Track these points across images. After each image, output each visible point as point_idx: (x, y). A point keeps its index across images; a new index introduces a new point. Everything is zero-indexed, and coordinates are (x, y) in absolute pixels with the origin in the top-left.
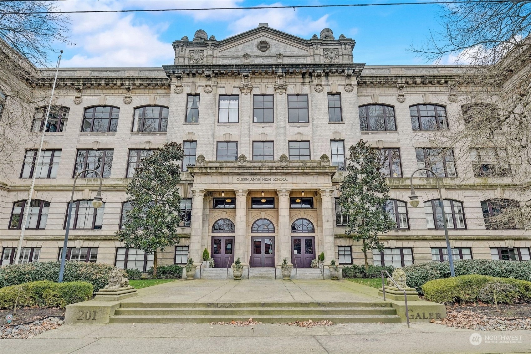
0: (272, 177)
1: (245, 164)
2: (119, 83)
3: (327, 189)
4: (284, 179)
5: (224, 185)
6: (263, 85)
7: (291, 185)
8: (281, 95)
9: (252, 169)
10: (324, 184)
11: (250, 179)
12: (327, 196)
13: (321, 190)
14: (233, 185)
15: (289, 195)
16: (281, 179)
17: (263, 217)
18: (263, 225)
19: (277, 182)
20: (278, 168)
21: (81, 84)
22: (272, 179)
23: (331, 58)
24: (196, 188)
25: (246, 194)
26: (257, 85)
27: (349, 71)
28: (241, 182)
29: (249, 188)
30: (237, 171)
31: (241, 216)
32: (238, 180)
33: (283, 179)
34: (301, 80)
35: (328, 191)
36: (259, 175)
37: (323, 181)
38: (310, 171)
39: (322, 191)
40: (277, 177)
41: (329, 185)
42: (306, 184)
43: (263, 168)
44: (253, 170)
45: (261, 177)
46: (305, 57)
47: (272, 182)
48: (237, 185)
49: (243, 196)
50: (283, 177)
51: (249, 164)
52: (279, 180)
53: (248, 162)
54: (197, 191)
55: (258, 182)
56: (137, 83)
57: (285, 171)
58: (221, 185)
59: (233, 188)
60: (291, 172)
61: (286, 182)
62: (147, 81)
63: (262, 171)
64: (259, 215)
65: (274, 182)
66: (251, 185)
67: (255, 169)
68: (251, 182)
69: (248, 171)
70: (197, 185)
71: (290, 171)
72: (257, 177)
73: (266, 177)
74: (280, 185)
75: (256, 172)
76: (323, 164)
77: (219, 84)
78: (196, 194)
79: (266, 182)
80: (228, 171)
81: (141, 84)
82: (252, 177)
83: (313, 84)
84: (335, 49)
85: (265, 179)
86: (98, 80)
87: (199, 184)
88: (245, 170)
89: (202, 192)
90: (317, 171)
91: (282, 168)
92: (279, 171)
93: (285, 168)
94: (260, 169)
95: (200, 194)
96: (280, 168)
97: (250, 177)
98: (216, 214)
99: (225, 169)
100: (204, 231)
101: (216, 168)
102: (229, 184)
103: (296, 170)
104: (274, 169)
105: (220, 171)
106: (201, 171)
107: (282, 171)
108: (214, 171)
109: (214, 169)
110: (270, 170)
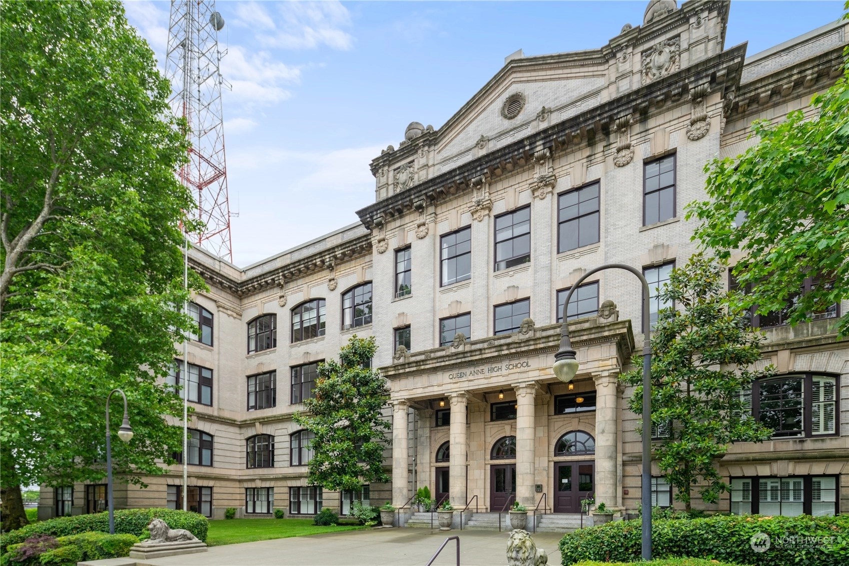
0: (504, 364)
1: (461, 349)
2: (318, 261)
3: (609, 369)
4: (525, 365)
5: (430, 389)
6: (511, 191)
7: (537, 373)
8: (543, 201)
9: (469, 355)
10: (601, 362)
11: (468, 373)
12: (605, 384)
13: (593, 374)
14: (444, 387)
15: (533, 392)
16: (519, 365)
17: (508, 434)
19: (512, 371)
20: (511, 347)
21: (281, 277)
22: (504, 368)
23: (660, 68)
24: (394, 398)
26: (500, 196)
27: (701, 82)
28: (454, 380)
29: (468, 389)
30: (447, 363)
31: (456, 436)
32: (451, 377)
33: (522, 365)
34: (587, 152)
35: (607, 373)
36: (483, 364)
37: (598, 356)
39: (596, 376)
40: (512, 363)
41: (609, 362)
43: (487, 351)
44: (471, 356)
45: (486, 368)
46: (597, 93)
47: (504, 372)
48: (449, 386)
49: (459, 404)
50: (522, 360)
51: (468, 348)
52: (516, 366)
53: (466, 343)
54: (396, 402)
55: (482, 376)
56: (339, 253)
57: (523, 349)
58: (427, 390)
60: (535, 350)
61: (528, 369)
62: (349, 247)
63: (485, 356)
64: (501, 431)
65: (508, 372)
66: (471, 383)
67: (474, 354)
68: (471, 378)
69: (463, 360)
70: (396, 394)
71: (532, 347)
72: (480, 368)
73: (493, 366)
74: (517, 376)
75: (476, 360)
77: (439, 216)
78: (395, 407)
79: (494, 374)
80: (434, 365)
81: (344, 254)
82: (472, 369)
83: (610, 151)
84: (670, 39)
85: (491, 370)
86: (297, 264)
87: (398, 392)
88: (458, 358)
89: (403, 403)
90: (585, 338)
91: (518, 345)
92: (513, 351)
93: (522, 345)
94: (481, 354)
95: (401, 407)
96: (515, 346)
97: (467, 371)
98: (440, 435)
99: (428, 362)
100: (425, 461)
101: (416, 362)
102: (438, 386)
103: (543, 343)
104: (505, 348)
105: (422, 367)
106: (397, 372)
107: (519, 350)
108: (414, 369)
109: (414, 365)
110: (498, 351)
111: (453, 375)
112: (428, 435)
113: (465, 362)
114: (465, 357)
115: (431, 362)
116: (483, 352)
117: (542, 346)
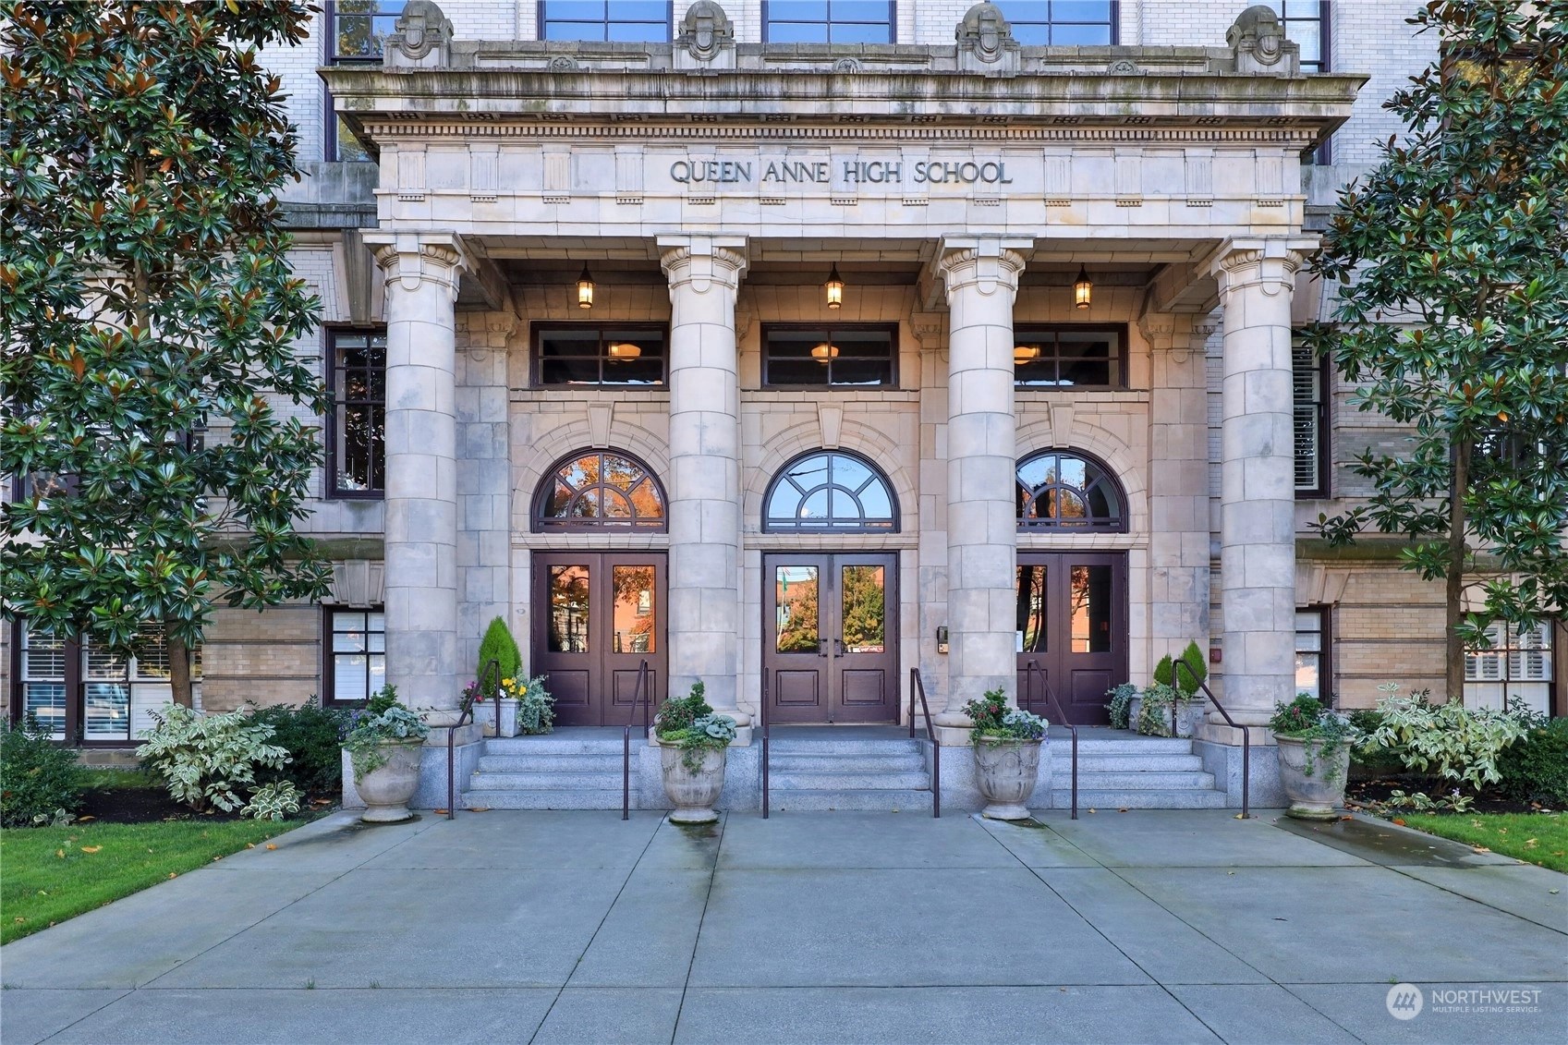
0: (912, 156)
1: (723, 61)
3: (1276, 238)
4: (991, 173)
5: (583, 210)
7: (1037, 213)
9: (776, 87)
10: (1255, 209)
11: (758, 170)
12: (1269, 288)
13: (1237, 245)
14: (649, 211)
15: (1015, 282)
16: (969, 173)
17: (831, 442)
18: (830, 486)
19: (941, 189)
22: (909, 171)
24: (397, 226)
25: (734, 277)
28: (697, 190)
29: (755, 233)
30: (674, 107)
31: (708, 418)
32: (681, 172)
33: (980, 174)
35: (1278, 249)
36: (825, 140)
38: (1168, 110)
39: (1235, 253)
40: (942, 157)
41: (1281, 214)
42: (1135, 203)
43: (855, 88)
44: (786, 97)
45: (838, 157)
47: (910, 188)
48: (675, 211)
49: (717, 288)
50: (984, 155)
51: (751, 63)
52: (958, 175)
53: (742, 49)
54: (406, 244)
55: (820, 190)
57: (999, 109)
58: (563, 212)
59: (647, 232)
60: (1040, 120)
61: (1005, 191)
63: (842, 108)
64: (804, 428)
65: (924, 190)
66: (772, 212)
67: (798, 88)
68: (771, 189)
69: (749, 107)
70: (407, 210)
71: (1033, 109)
72: (812, 157)
73: (868, 157)
74: (958, 212)
75: (801, 119)
76: (1250, 65)
78: (404, 265)
79: (869, 189)
80: (612, 107)
82: (776, 155)
85: (858, 173)
87: (417, 199)
88: (725, 96)
89: (442, 252)
90: (1219, 110)
91: (979, 89)
92: (960, 108)
93: (999, 90)
94: (828, 96)
95: (434, 270)
96: (970, 88)
97: (758, 158)
98: (549, 421)
99: (584, 87)
100: (485, 523)
101: (525, 76)
102: (622, 201)
103: (1075, 99)
104: (929, 88)
105: (554, 106)
106: (420, 106)
107: (982, 108)
108: (514, 105)
109: (514, 86)
110: (901, 98)
111: (690, 167)
112: (502, 417)
113: (754, 118)
114: (756, 97)
115: (597, 87)
116: (838, 87)
117: (1070, 109)
